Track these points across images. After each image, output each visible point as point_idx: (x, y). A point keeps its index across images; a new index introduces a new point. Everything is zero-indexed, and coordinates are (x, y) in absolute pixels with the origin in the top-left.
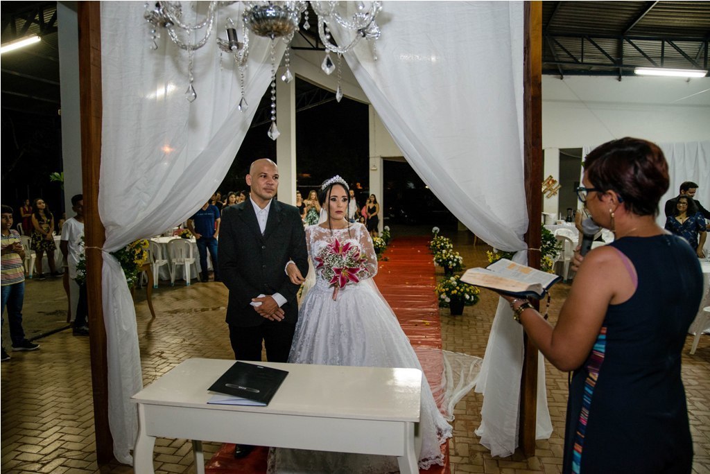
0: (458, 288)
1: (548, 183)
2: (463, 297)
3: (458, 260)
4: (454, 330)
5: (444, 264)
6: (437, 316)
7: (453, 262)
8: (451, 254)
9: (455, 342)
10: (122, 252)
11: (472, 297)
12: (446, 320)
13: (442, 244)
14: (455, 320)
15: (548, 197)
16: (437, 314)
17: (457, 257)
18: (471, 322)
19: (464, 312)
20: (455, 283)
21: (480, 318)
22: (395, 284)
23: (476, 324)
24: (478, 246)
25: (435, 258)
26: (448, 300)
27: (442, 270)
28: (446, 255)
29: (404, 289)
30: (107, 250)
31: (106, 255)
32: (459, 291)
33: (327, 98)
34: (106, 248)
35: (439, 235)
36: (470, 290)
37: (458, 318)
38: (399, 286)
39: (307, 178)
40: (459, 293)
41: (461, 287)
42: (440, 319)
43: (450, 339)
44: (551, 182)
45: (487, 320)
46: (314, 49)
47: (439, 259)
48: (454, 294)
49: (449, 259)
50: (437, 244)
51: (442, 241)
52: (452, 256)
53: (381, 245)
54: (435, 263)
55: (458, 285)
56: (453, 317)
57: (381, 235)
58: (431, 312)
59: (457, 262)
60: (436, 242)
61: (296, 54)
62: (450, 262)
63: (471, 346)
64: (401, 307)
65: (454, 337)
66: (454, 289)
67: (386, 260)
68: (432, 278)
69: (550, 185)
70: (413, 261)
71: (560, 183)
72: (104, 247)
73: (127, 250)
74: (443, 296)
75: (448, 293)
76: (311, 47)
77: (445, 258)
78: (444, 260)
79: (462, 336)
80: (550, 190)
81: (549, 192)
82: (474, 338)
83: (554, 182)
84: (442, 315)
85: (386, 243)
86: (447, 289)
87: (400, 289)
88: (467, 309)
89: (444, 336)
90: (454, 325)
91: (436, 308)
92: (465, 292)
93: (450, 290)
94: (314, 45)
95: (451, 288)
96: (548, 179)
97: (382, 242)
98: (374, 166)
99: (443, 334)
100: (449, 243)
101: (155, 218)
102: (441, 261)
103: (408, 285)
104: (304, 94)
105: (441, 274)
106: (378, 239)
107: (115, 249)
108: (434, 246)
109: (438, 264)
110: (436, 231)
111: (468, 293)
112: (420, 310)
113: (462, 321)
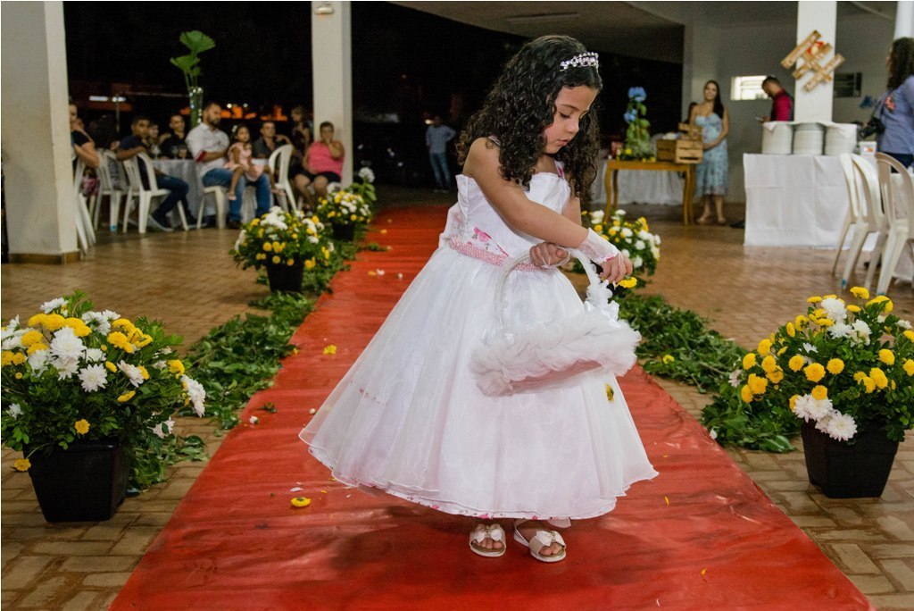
1: (809, 51)
15: (807, 89)
44: (815, 49)
53: (358, 213)
69: (813, 58)
71: (838, 51)
80: (813, 70)
81: (809, 76)
83: (823, 47)
96: (808, 40)
97: (359, 205)
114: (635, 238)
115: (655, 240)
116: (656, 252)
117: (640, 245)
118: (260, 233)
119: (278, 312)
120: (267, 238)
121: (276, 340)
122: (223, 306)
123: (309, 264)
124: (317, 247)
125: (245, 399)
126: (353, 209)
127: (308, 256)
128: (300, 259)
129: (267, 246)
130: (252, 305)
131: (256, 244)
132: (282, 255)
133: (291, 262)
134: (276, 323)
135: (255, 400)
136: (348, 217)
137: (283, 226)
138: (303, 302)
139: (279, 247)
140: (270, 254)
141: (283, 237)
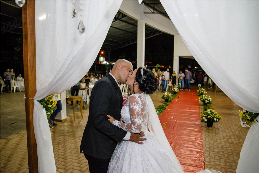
0: (211, 115)
2: (213, 120)
3: (210, 100)
4: (209, 135)
5: (204, 101)
6: (201, 127)
7: (207, 100)
8: (206, 97)
9: (209, 143)
10: (43, 101)
11: (218, 119)
12: (205, 129)
13: (202, 92)
14: (209, 129)
16: (200, 125)
17: (209, 98)
18: (217, 132)
19: (213, 125)
20: (210, 113)
21: (221, 130)
22: (182, 109)
23: (219, 133)
24: (217, 93)
25: (199, 98)
26: (206, 120)
27: (202, 103)
28: (204, 97)
29: (186, 111)
30: (36, 99)
31: (36, 102)
32: (211, 116)
33: (158, 33)
34: (36, 98)
35: (201, 87)
36: (217, 116)
37: (210, 128)
38: (184, 110)
39: (151, 64)
40: (212, 117)
41: (212, 115)
42: (202, 128)
43: (207, 140)
45: (224, 131)
46: (153, 13)
47: (201, 99)
48: (209, 118)
49: (206, 99)
50: (200, 92)
51: (202, 90)
52: (207, 98)
53: (177, 91)
54: (200, 101)
55: (211, 114)
56: (208, 128)
57: (177, 86)
58: (198, 124)
59: (209, 101)
60: (200, 91)
61: (145, 15)
62: (206, 100)
63: (218, 146)
64: (184, 121)
65: (209, 140)
66: (209, 115)
67: (179, 97)
68: (198, 107)
70: (190, 98)
72: (35, 98)
73: (46, 100)
74: (204, 118)
75: (206, 117)
76: (152, 12)
77: (204, 99)
78: (203, 100)
79: (213, 139)
82: (219, 141)
84: (203, 127)
85: (179, 90)
86: (206, 115)
87: (184, 111)
88: (215, 124)
89: (204, 139)
90: (209, 132)
91: (200, 122)
92: (214, 117)
93: (207, 116)
94: (153, 12)
95: (208, 115)
98: (176, 60)
99: (204, 137)
100: (205, 91)
101: (57, 85)
102: (202, 99)
103: (188, 109)
104: (149, 32)
105: (202, 105)
106: (176, 88)
107: (40, 99)
108: (199, 92)
109: (201, 101)
110: (200, 86)
111: (216, 118)
112: (193, 123)
113: (212, 130)
114: (208, 99)
115: (211, 99)
116: (211, 101)
117: (208, 100)
118: (164, 95)
119: (165, 104)
120: (165, 96)
121: (165, 108)
122: (160, 103)
123: (169, 99)
124: (170, 97)
125: (161, 113)
126: (177, 90)
127: (169, 98)
128: (168, 98)
129: (165, 97)
130: (163, 103)
131: (163, 96)
132: (166, 98)
133: (167, 99)
134: (165, 106)
135: (162, 113)
136: (176, 91)
137: (167, 95)
138: (168, 103)
139: (166, 97)
140: (165, 98)
141: (167, 96)
